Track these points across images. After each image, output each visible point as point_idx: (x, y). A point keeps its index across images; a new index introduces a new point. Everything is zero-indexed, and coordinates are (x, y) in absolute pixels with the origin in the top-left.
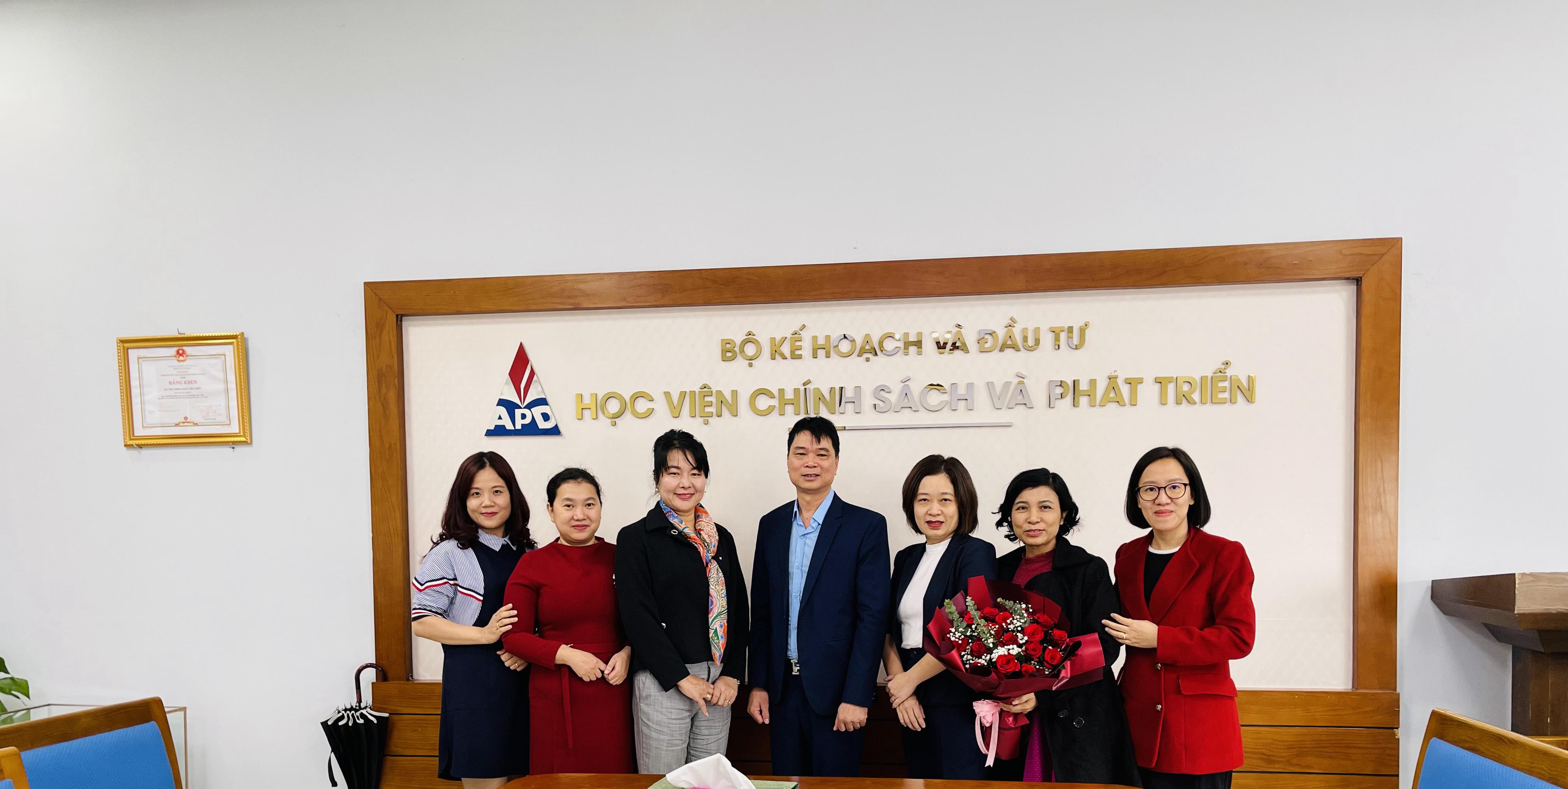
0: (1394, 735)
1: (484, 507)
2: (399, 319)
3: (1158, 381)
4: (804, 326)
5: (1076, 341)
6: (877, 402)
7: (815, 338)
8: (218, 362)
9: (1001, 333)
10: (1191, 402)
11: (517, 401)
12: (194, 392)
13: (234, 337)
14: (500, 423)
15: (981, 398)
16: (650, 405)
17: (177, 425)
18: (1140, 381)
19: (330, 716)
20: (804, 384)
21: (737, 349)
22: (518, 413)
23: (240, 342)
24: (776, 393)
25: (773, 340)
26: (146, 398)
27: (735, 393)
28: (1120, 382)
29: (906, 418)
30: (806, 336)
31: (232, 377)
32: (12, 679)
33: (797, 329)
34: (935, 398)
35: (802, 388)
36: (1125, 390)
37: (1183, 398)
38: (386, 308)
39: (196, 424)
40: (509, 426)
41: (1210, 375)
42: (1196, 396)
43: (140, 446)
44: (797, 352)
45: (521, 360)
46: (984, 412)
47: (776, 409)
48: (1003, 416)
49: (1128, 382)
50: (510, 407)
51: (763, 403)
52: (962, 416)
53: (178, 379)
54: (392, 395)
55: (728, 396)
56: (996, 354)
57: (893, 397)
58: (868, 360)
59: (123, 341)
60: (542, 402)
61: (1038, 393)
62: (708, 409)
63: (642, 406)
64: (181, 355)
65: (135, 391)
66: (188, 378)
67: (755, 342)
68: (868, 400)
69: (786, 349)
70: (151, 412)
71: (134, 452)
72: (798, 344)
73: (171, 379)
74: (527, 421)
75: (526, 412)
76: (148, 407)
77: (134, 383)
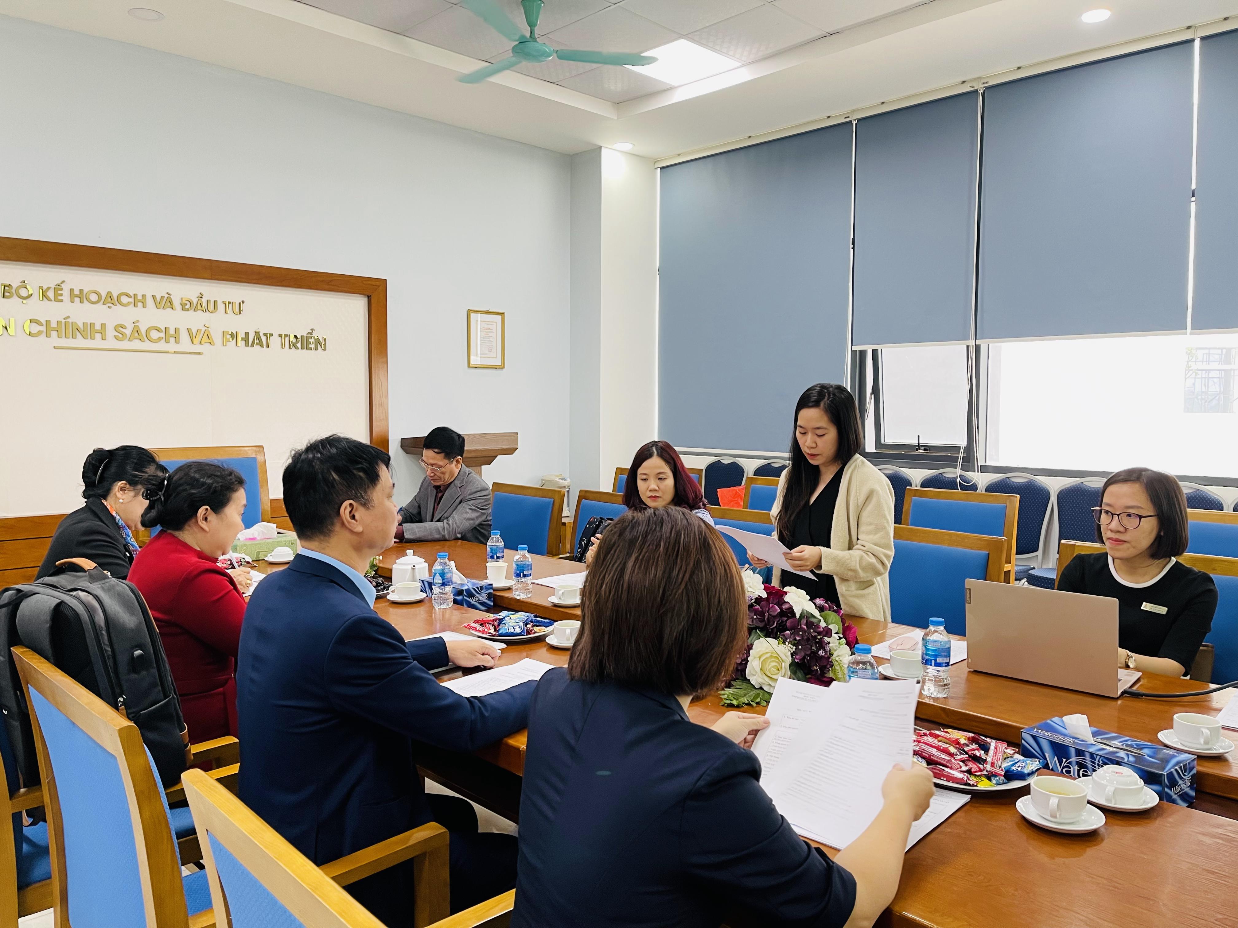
3: (280, 335)
4: (64, 281)
5: (237, 310)
6: (117, 334)
7: (72, 290)
9: (195, 301)
10: (296, 348)
15: (184, 337)
18: (271, 335)
21: (13, 291)
24: (43, 323)
25: (41, 288)
27: (11, 320)
28: (261, 334)
29: (136, 344)
30: (66, 288)
33: (59, 282)
34: (154, 335)
35: (63, 321)
36: (264, 339)
37: (293, 345)
41: (305, 335)
42: (299, 345)
44: (60, 298)
46: (185, 344)
47: (44, 333)
48: (197, 348)
49: (265, 335)
51: (35, 328)
52: (172, 346)
55: (6, 322)
56: (191, 312)
57: (128, 332)
58: (110, 308)
61: (217, 337)
67: (27, 287)
68: (111, 333)
69: (51, 294)
72: (60, 292)
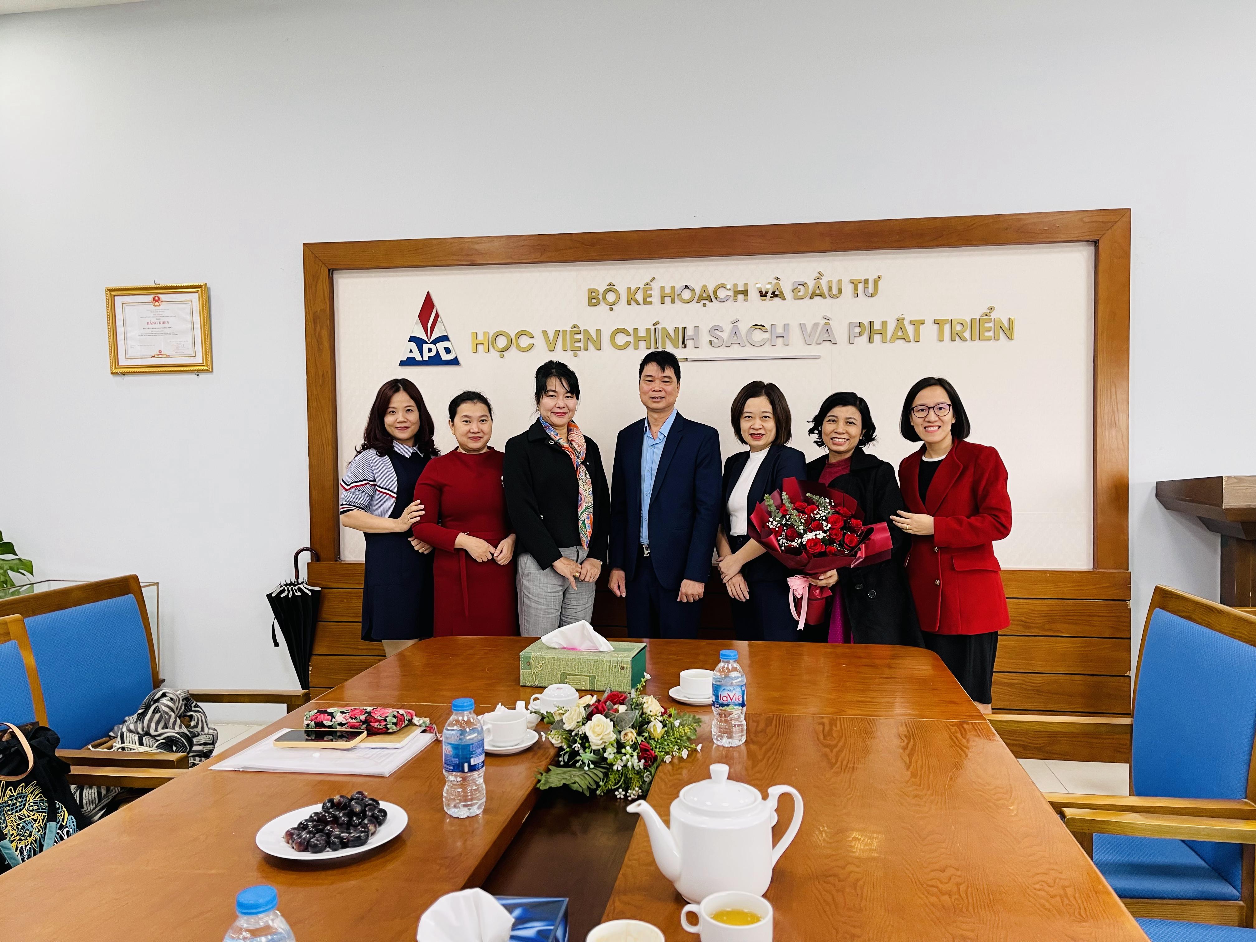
0: (1127, 606)
1: (399, 423)
2: (331, 272)
3: (937, 322)
4: (654, 279)
5: (871, 290)
6: (712, 339)
7: (663, 288)
8: (187, 306)
9: (811, 284)
10: (963, 339)
11: (425, 338)
12: (166, 331)
13: (199, 287)
14: (411, 355)
15: (795, 335)
16: (531, 341)
17: (153, 357)
18: (922, 322)
19: (274, 589)
20: (654, 325)
21: (600, 297)
22: (425, 347)
23: (203, 290)
24: (632, 333)
25: (629, 289)
26: (129, 335)
27: (599, 332)
28: (906, 323)
29: (736, 352)
30: (656, 286)
31: (197, 319)
32: (20, 559)
33: (648, 280)
34: (758, 335)
35: (652, 328)
36: (910, 329)
37: (957, 336)
38: (321, 264)
39: (168, 356)
40: (419, 358)
41: (978, 317)
42: (967, 335)
43: (124, 374)
44: (649, 299)
45: (428, 305)
46: (797, 347)
47: (632, 345)
48: (813, 350)
49: (913, 323)
50: (419, 342)
51: (621, 339)
52: (780, 350)
53: (154, 320)
54: (325, 333)
55: (594, 335)
56: (807, 301)
57: (725, 335)
58: (705, 305)
59: (110, 290)
60: (445, 338)
61: (840, 331)
62: (577, 345)
63: (524, 342)
64: (157, 301)
65: (120, 330)
66: (162, 319)
67: (615, 291)
68: (705, 338)
69: (639, 297)
70: (132, 347)
71: (119, 379)
72: (649, 292)
73: (148, 320)
74: (433, 353)
75: (432, 346)
76: (130, 343)
77: (119, 323)
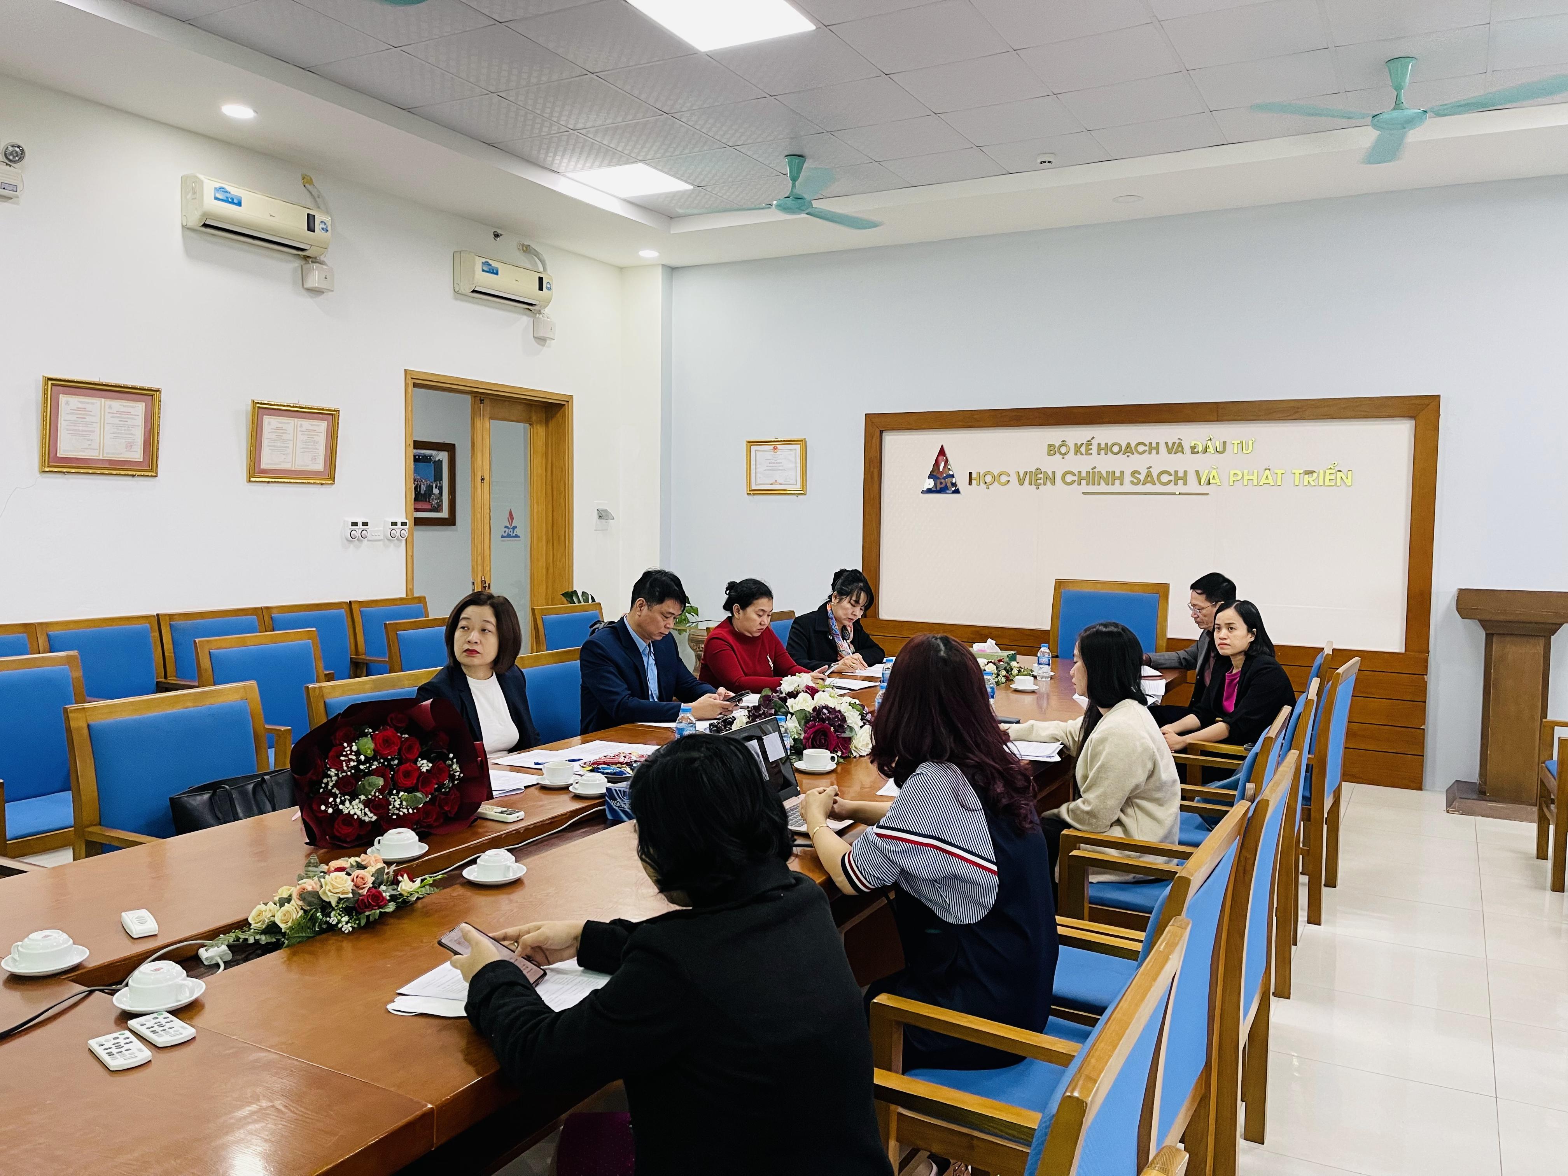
0: (1424, 678)
2: (881, 432)
4: (1094, 437)
6: (1133, 479)
7: (1099, 444)
8: (793, 453)
10: (1313, 485)
12: (781, 468)
13: (802, 441)
14: (929, 487)
15: (1192, 478)
16: (1008, 478)
17: (772, 484)
18: (1284, 472)
20: (1093, 469)
21: (1056, 449)
22: (939, 481)
23: (803, 443)
24: (1077, 474)
25: (1076, 445)
26: (758, 470)
27: (1054, 473)
29: (1149, 488)
30: (1095, 443)
31: (799, 461)
33: (1090, 439)
34: (1165, 477)
35: (1091, 471)
37: (1308, 483)
38: (875, 427)
39: (780, 484)
40: (934, 488)
41: (1324, 470)
42: (1316, 482)
43: (754, 494)
44: (1090, 452)
46: (1193, 486)
48: (1205, 488)
50: (935, 478)
51: (1069, 478)
52: (1180, 488)
53: (773, 461)
54: (876, 471)
55: (1050, 475)
56: (1202, 454)
57: (1142, 477)
58: (1128, 456)
59: (749, 442)
60: (951, 476)
61: (1224, 477)
62: (1039, 481)
63: (1003, 478)
64: (775, 449)
65: (753, 467)
66: (778, 461)
67: (1066, 445)
68: (1128, 478)
69: (1083, 449)
70: (760, 477)
71: (751, 497)
72: (1090, 447)
73: (770, 461)
74: (943, 486)
75: (943, 481)
76: (758, 475)
77: (753, 462)
